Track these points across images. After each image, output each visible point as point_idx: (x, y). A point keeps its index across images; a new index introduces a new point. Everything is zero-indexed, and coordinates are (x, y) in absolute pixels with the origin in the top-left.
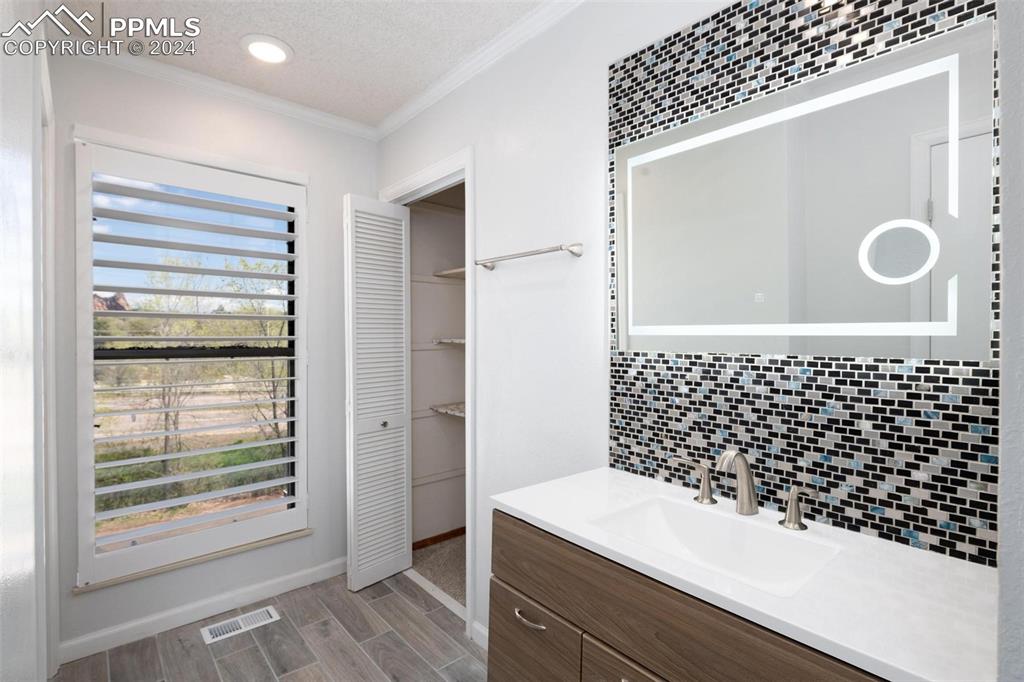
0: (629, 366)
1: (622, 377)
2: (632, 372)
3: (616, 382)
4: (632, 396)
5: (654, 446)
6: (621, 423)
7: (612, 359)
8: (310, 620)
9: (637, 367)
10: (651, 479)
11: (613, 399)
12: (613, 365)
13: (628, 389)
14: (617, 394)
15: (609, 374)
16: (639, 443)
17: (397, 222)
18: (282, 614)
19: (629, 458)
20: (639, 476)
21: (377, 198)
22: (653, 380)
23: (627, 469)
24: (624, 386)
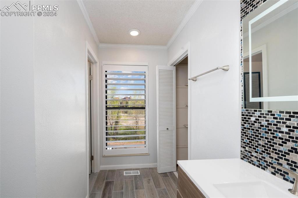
0: (252, 116)
1: (248, 121)
2: (253, 119)
3: (244, 123)
4: (253, 130)
5: (265, 155)
6: (247, 141)
7: (242, 112)
8: (146, 178)
9: (256, 116)
10: (263, 170)
11: (242, 130)
12: (243, 115)
13: (250, 126)
14: (245, 128)
15: (241, 119)
16: (256, 152)
17: (171, 71)
18: (141, 173)
19: (251, 158)
20: (256, 167)
21: (167, 65)
22: (264, 123)
23: (249, 162)
24: (249, 125)
